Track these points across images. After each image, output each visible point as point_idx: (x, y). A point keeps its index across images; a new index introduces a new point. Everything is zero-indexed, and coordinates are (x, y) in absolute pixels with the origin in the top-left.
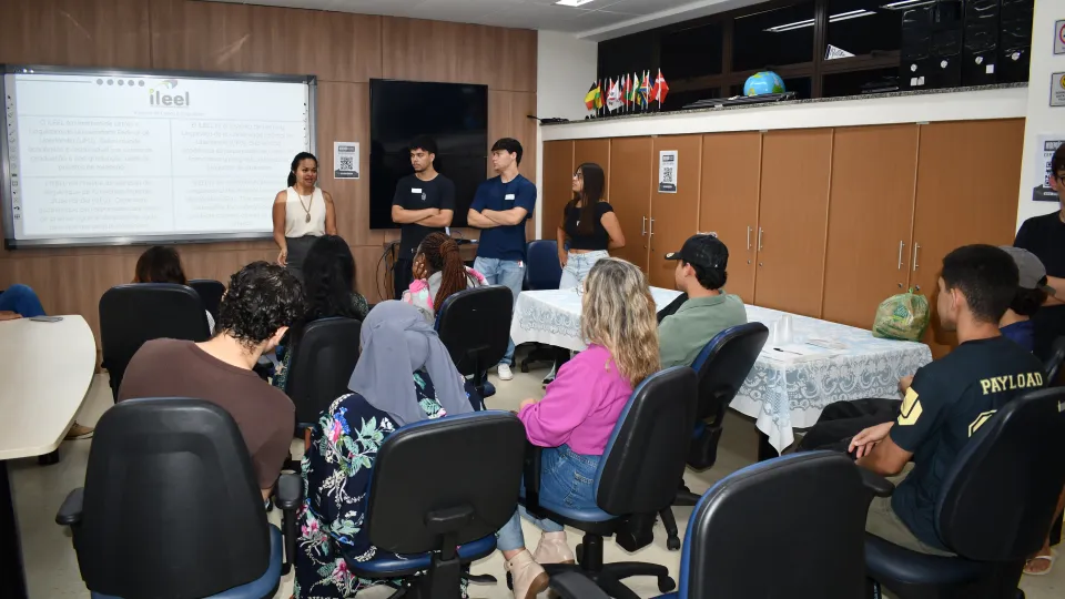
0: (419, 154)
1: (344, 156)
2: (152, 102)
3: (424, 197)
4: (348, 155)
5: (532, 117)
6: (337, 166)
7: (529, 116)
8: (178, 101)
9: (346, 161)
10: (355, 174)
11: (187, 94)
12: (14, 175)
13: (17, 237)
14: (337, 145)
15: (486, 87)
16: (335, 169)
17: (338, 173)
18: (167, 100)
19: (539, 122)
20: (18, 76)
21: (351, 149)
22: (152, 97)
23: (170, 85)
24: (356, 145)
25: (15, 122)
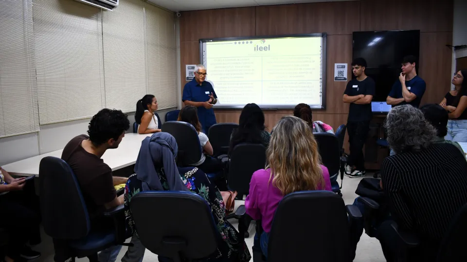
0: (356, 68)
1: (339, 70)
2: (255, 50)
3: (358, 89)
4: (342, 70)
5: (449, 46)
6: (336, 75)
7: (447, 45)
8: (265, 49)
9: (341, 73)
10: (345, 79)
11: (269, 45)
14: (336, 65)
15: (419, 31)
16: (335, 76)
17: (336, 78)
18: (261, 49)
19: (453, 48)
20: (207, 43)
21: (343, 67)
22: (255, 48)
23: (262, 42)
24: (346, 65)
25: (206, 61)
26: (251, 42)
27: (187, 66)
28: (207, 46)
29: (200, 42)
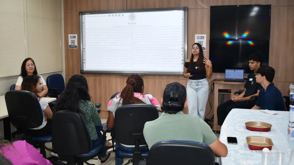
1: (199, 40)
12: (84, 49)
13: (84, 70)
14: (196, 35)
20: (86, 15)
24: (205, 36)
25: (85, 31)
26: (123, 15)
27: (70, 35)
28: (86, 18)
29: (79, 15)
